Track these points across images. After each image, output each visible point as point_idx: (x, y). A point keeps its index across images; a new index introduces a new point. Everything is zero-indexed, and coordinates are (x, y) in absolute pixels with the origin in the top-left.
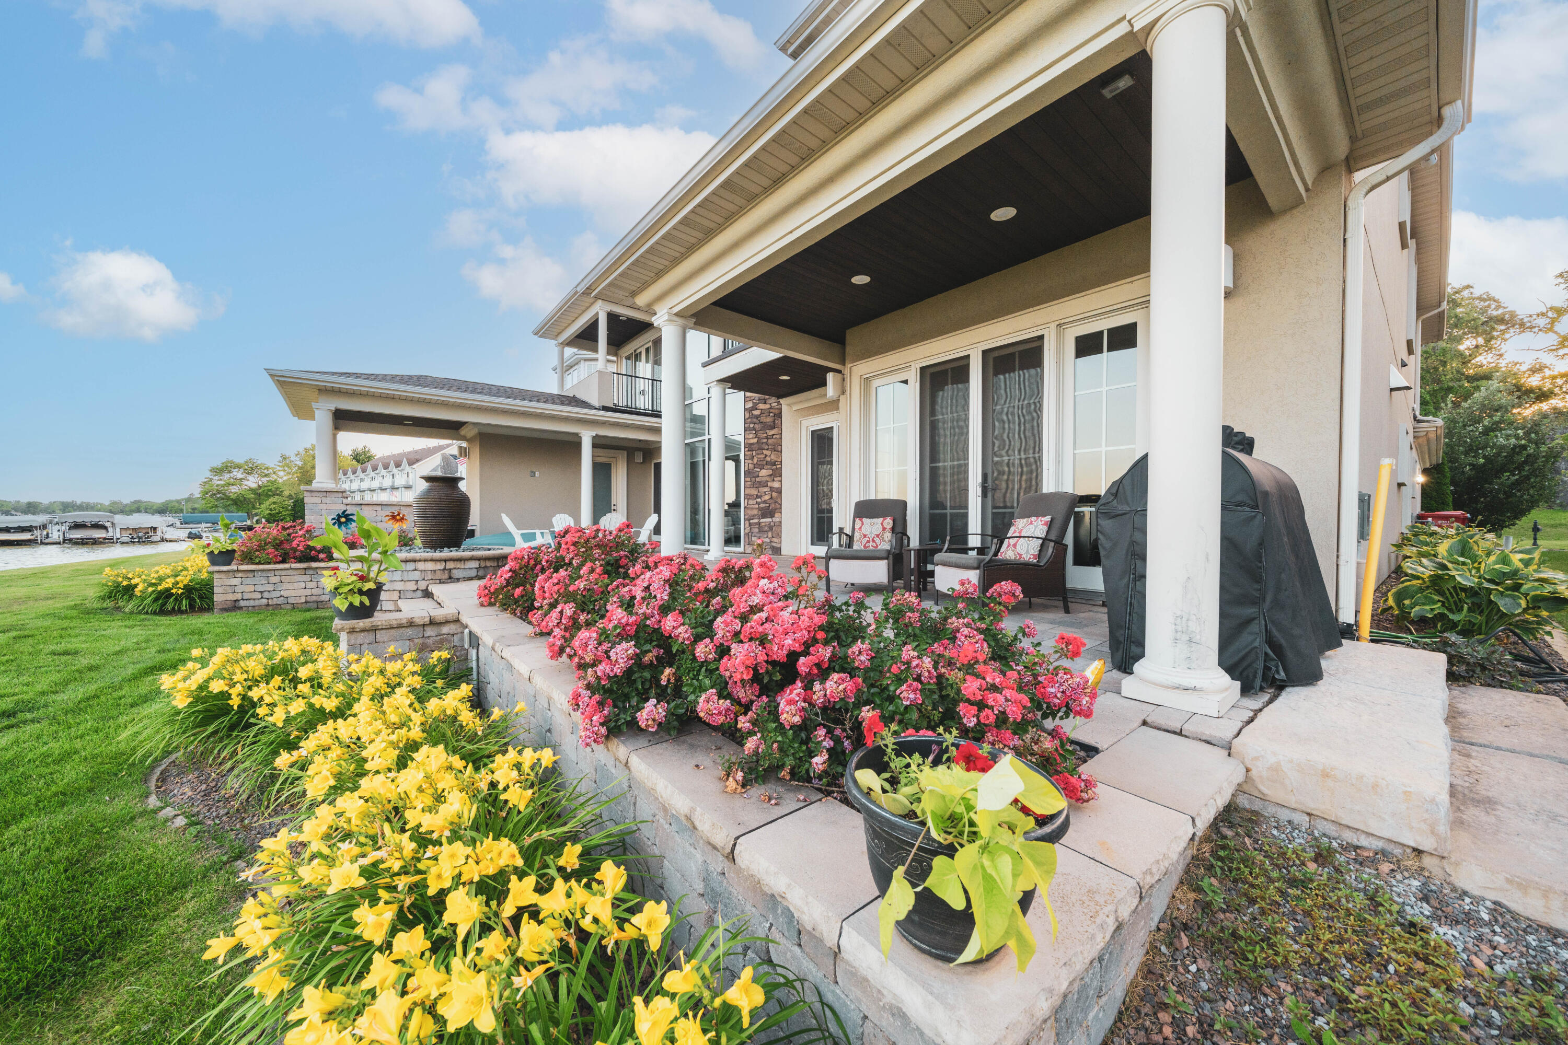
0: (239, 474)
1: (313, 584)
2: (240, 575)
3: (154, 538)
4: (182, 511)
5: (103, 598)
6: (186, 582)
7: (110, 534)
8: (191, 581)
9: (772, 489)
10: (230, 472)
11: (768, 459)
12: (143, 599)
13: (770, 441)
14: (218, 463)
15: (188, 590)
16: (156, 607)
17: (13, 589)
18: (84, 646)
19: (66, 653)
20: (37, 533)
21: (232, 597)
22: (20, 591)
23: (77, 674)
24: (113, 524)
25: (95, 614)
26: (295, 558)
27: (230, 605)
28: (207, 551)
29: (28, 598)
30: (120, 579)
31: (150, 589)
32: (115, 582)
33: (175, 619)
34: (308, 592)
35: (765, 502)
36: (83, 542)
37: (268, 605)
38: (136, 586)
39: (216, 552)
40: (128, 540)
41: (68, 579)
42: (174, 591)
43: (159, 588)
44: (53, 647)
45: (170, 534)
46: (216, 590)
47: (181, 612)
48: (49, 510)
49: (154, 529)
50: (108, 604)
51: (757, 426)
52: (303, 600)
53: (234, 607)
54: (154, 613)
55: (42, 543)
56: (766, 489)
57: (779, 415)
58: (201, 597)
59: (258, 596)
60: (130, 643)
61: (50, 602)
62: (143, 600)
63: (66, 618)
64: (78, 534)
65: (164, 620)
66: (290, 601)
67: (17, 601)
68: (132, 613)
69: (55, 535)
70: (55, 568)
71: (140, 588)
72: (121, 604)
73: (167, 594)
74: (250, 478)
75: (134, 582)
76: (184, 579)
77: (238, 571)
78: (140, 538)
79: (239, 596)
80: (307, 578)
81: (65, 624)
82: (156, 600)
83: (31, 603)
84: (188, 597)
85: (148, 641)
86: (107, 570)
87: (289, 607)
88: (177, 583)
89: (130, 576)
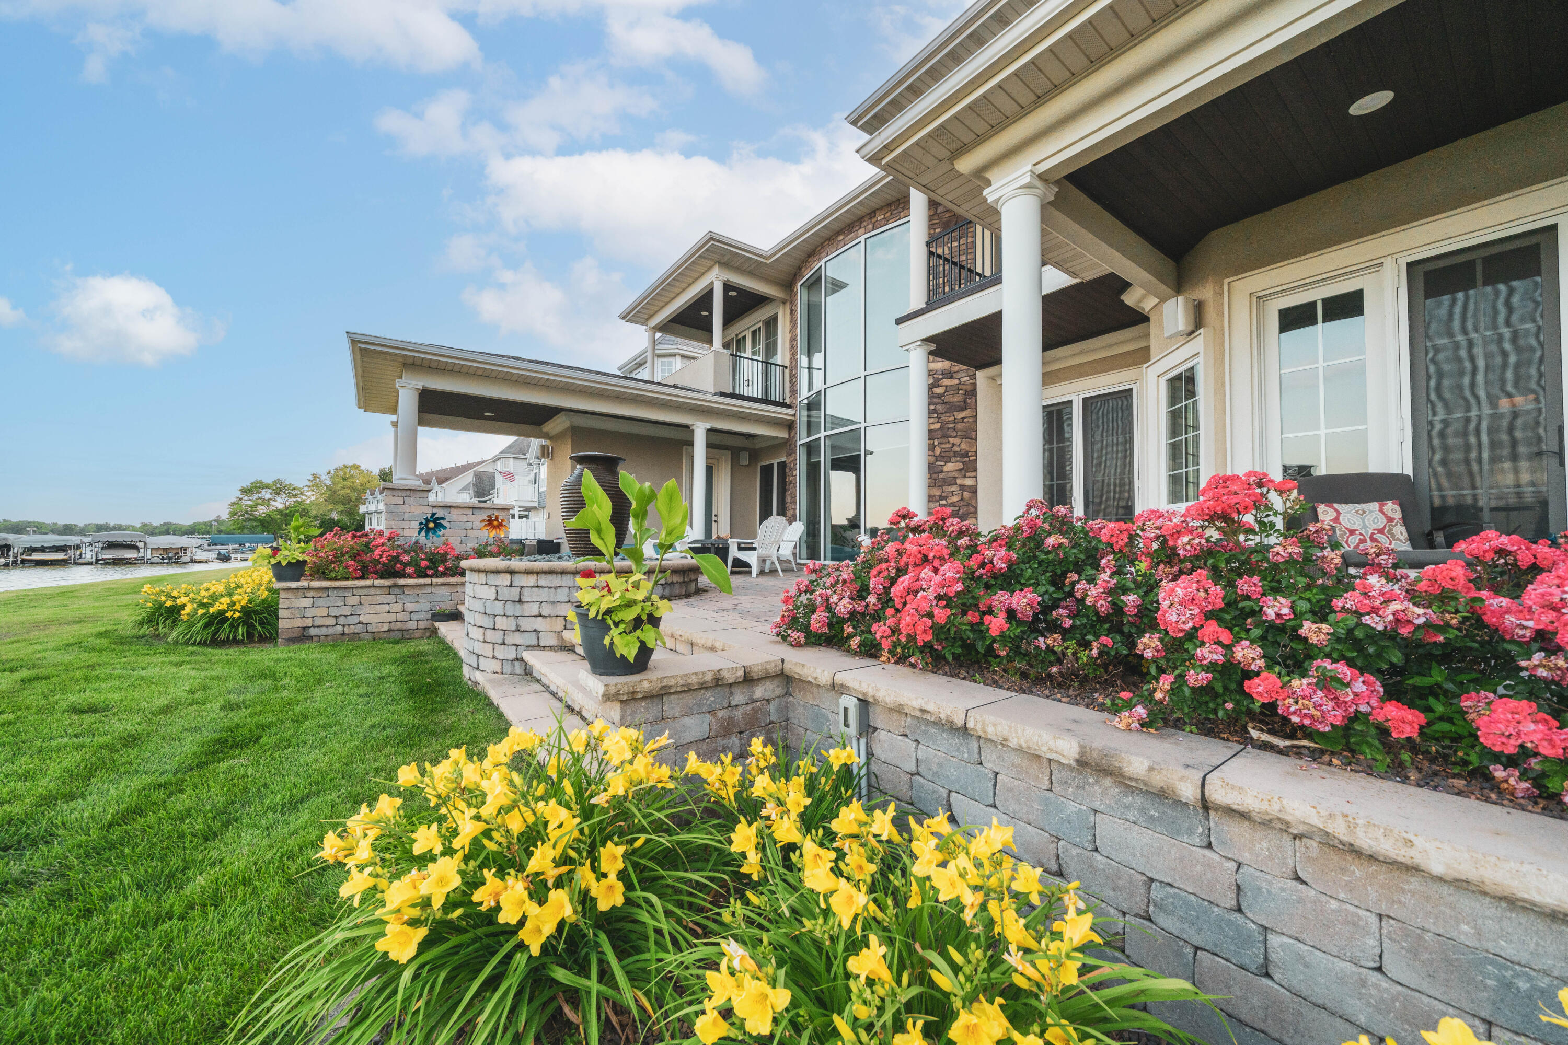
0: (266, 494)
1: (398, 607)
2: (311, 594)
3: (186, 559)
4: (208, 533)
5: (141, 623)
6: (244, 603)
7: (141, 555)
8: (250, 601)
9: (963, 488)
10: (258, 492)
11: (956, 449)
12: (191, 625)
13: (959, 426)
14: (247, 484)
15: (247, 612)
16: (207, 635)
17: (37, 610)
18: (118, 696)
19: (92, 709)
20: (71, 553)
21: (299, 623)
22: (43, 613)
23: (106, 753)
24: (145, 544)
25: (131, 644)
26: (374, 573)
27: (297, 633)
28: (273, 561)
29: (51, 621)
30: (163, 598)
31: (201, 612)
32: (156, 601)
33: (233, 652)
34: (392, 617)
35: (953, 504)
36: (114, 563)
37: (343, 634)
38: (183, 606)
39: (284, 563)
40: (159, 560)
41: (98, 599)
42: (229, 614)
43: (212, 610)
44: (75, 698)
45: (199, 555)
46: (282, 613)
47: (236, 642)
48: (83, 532)
49: (184, 549)
50: (145, 630)
51: (939, 407)
52: (386, 628)
53: (302, 637)
54: (203, 643)
55: (75, 563)
56: (953, 488)
57: (973, 392)
58: (262, 623)
59: (332, 621)
60: (179, 691)
61: (76, 627)
62: (190, 627)
63: (93, 650)
64: (110, 555)
65: (219, 654)
66: (370, 629)
67: (37, 625)
68: (176, 643)
69: (88, 555)
70: (84, 587)
71: (188, 609)
72: (162, 630)
73: (219, 619)
74: (278, 499)
75: (179, 602)
76: (242, 599)
77: (309, 588)
78: (170, 558)
79: (309, 622)
80: (392, 598)
81: (92, 658)
82: (207, 626)
83: (54, 628)
84: (245, 623)
85: (204, 688)
86: (147, 587)
87: (369, 636)
88: (233, 604)
89: (175, 594)
